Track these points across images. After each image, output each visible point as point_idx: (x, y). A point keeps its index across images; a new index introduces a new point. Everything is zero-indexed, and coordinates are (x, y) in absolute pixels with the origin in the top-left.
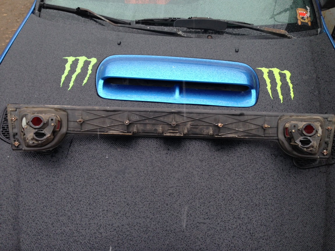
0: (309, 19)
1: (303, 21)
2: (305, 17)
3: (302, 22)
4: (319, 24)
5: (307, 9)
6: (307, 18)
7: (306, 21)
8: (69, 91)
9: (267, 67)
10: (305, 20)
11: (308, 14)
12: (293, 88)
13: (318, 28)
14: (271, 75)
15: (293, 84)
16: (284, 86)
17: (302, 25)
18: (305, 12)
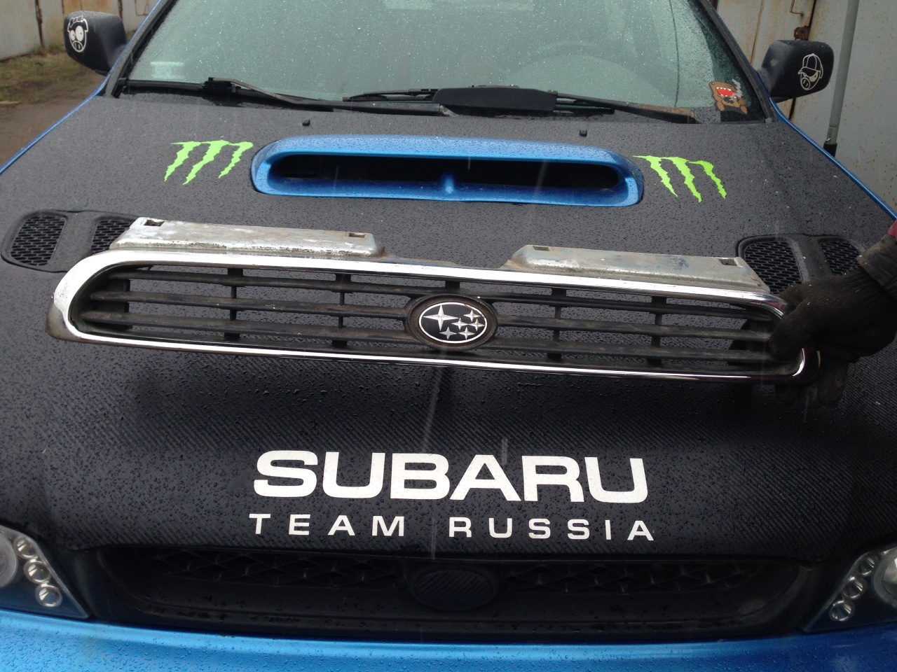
0: (743, 102)
1: (729, 104)
2: (733, 97)
3: (725, 106)
4: (767, 112)
5: (733, 85)
6: (738, 99)
7: (736, 105)
8: (186, 186)
9: (654, 155)
10: (732, 102)
11: (739, 94)
12: (723, 183)
13: (766, 118)
14: (667, 166)
15: (721, 179)
16: (701, 180)
17: (728, 112)
18: (730, 90)
